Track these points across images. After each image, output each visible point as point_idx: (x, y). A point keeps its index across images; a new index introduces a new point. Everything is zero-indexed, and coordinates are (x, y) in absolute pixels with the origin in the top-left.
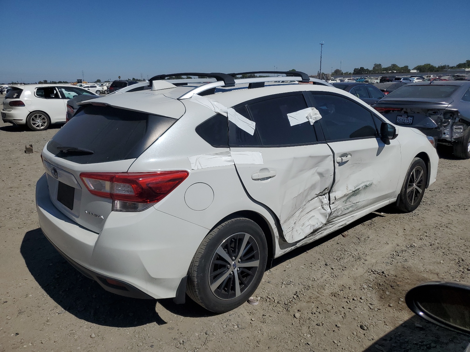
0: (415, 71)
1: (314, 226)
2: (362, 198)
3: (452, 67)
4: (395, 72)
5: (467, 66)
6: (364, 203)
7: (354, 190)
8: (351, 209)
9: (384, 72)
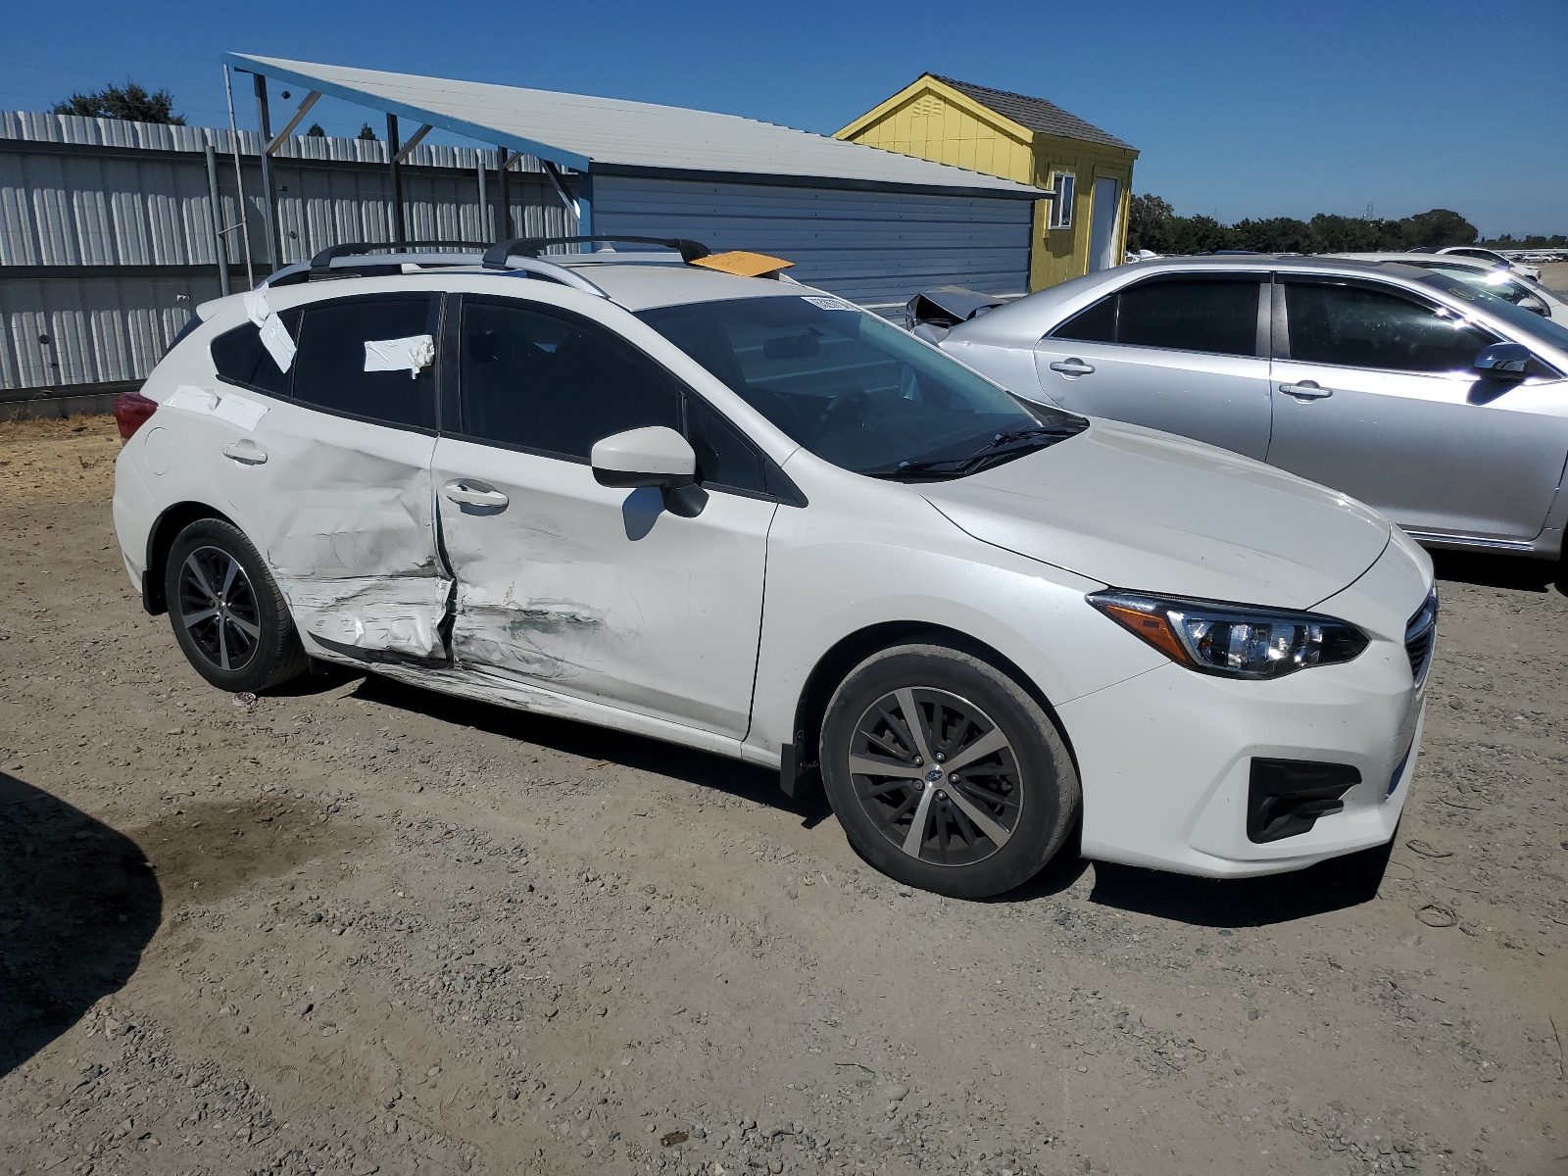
1: (396, 638)
2: (574, 654)
6: (583, 676)
7: (525, 607)
8: (535, 668)
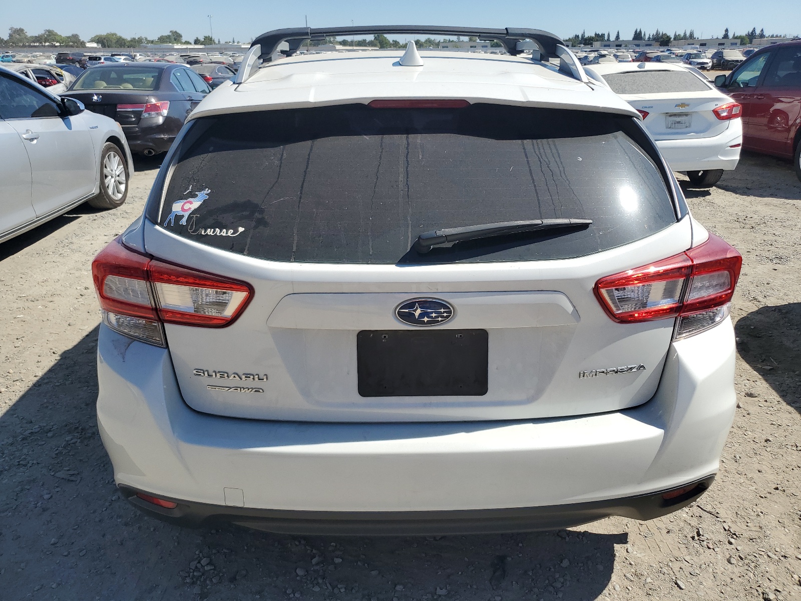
0: (94, 45)
3: (152, 42)
4: (58, 44)
5: (173, 40)
9: (35, 44)
